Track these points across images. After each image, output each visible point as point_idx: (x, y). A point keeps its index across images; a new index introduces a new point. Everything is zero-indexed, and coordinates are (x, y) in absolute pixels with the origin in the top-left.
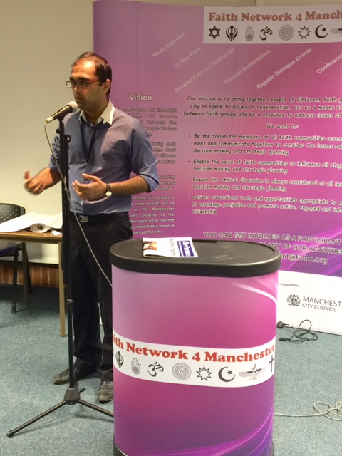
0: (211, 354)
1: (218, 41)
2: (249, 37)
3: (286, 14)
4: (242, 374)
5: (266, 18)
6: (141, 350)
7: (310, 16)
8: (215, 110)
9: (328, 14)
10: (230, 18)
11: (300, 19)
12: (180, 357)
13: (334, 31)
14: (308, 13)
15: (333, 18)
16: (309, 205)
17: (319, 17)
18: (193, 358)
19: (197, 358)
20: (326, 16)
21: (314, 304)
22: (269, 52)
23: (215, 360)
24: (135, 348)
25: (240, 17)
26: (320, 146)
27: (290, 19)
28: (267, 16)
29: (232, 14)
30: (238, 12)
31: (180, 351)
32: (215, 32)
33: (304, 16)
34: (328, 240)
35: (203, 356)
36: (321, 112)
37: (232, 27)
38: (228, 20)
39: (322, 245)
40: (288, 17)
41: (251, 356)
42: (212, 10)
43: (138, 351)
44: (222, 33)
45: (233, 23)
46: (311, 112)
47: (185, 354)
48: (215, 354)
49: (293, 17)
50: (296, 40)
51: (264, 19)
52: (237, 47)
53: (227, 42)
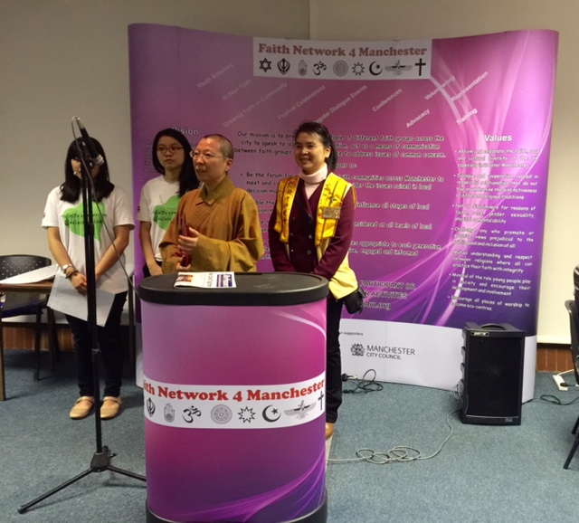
0: (254, 392)
1: (269, 73)
2: (303, 72)
3: (340, 49)
4: (288, 412)
5: (319, 52)
6: (174, 394)
7: (364, 52)
8: (268, 147)
9: (381, 51)
10: (281, 50)
11: (354, 55)
12: (219, 399)
13: (388, 68)
14: (361, 49)
15: (386, 55)
16: (370, 248)
17: (373, 53)
18: (234, 398)
19: (239, 397)
20: (379, 53)
21: (379, 353)
22: (323, 87)
23: (258, 399)
24: (168, 391)
25: (292, 50)
26: (379, 186)
27: (344, 55)
28: (320, 50)
29: (284, 46)
30: (290, 44)
31: (220, 392)
32: (266, 65)
33: (357, 52)
34: (390, 284)
35: (245, 395)
36: (379, 151)
37: (284, 60)
38: (279, 52)
39: (384, 290)
40: (341, 53)
41: (297, 392)
42: (262, 41)
43: (172, 395)
44: (274, 66)
45: (285, 56)
46: (368, 150)
47: (225, 394)
48: (258, 392)
49: (347, 52)
50: (350, 76)
51: (317, 54)
52: (289, 80)
53: (280, 75)
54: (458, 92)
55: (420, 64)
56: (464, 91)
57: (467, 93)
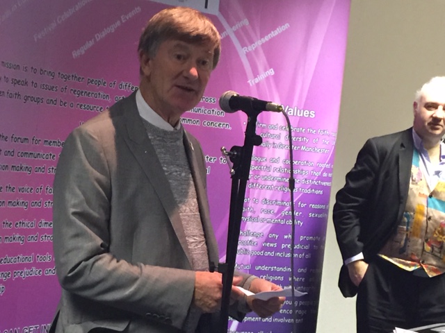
8: (17, 89)
54: (252, 42)
56: (259, 43)
57: (263, 45)
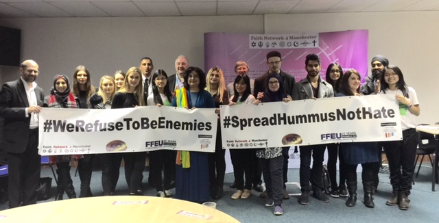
1: (255, 47)
2: (268, 46)
5: (274, 38)
7: (291, 38)
11: (287, 39)
13: (301, 44)
15: (300, 39)
17: (295, 38)
20: (298, 38)
25: (263, 38)
29: (261, 37)
30: (263, 36)
32: (254, 44)
33: (289, 38)
38: (259, 39)
40: (282, 38)
44: (257, 45)
45: (261, 41)
49: (285, 38)
50: (286, 47)
52: (262, 50)
53: (259, 48)
54: (331, 52)
55: (314, 42)
56: (333, 52)
